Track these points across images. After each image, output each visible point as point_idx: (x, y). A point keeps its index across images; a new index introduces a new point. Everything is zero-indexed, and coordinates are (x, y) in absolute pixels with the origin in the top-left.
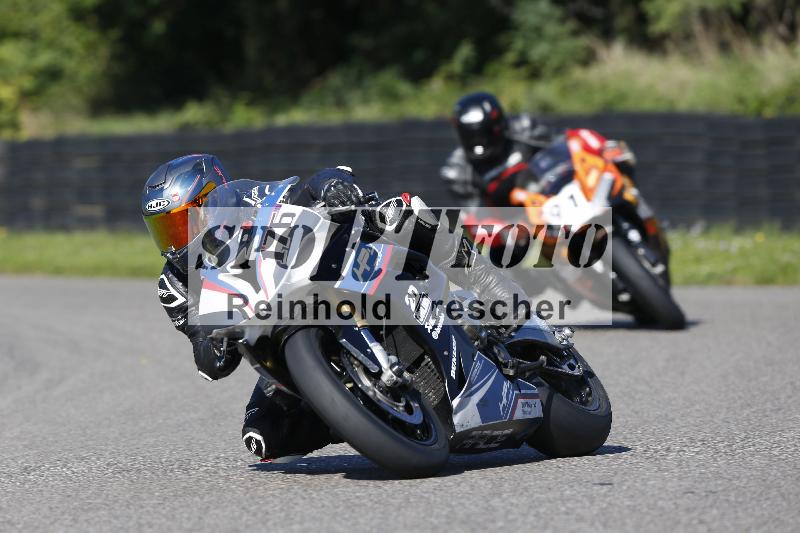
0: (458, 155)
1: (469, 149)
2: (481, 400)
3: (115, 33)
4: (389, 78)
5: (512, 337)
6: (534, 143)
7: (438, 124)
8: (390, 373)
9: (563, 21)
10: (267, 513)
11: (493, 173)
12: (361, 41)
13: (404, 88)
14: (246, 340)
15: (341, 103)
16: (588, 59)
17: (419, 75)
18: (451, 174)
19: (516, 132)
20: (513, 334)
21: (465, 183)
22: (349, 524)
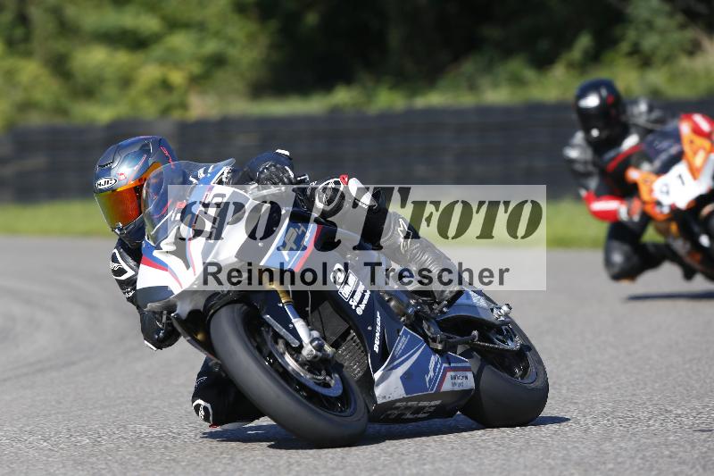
0: (579, 137)
1: (587, 131)
2: (405, 373)
3: (273, 24)
4: (517, 65)
5: (445, 313)
6: (650, 126)
7: (559, 107)
8: (310, 347)
9: (671, 15)
10: (403, 454)
11: (612, 154)
12: (492, 32)
13: (529, 74)
14: (177, 314)
15: (473, 87)
16: (694, 49)
17: (543, 62)
18: (573, 153)
19: (633, 116)
20: (445, 310)
21: (585, 163)
22: (475, 464)
